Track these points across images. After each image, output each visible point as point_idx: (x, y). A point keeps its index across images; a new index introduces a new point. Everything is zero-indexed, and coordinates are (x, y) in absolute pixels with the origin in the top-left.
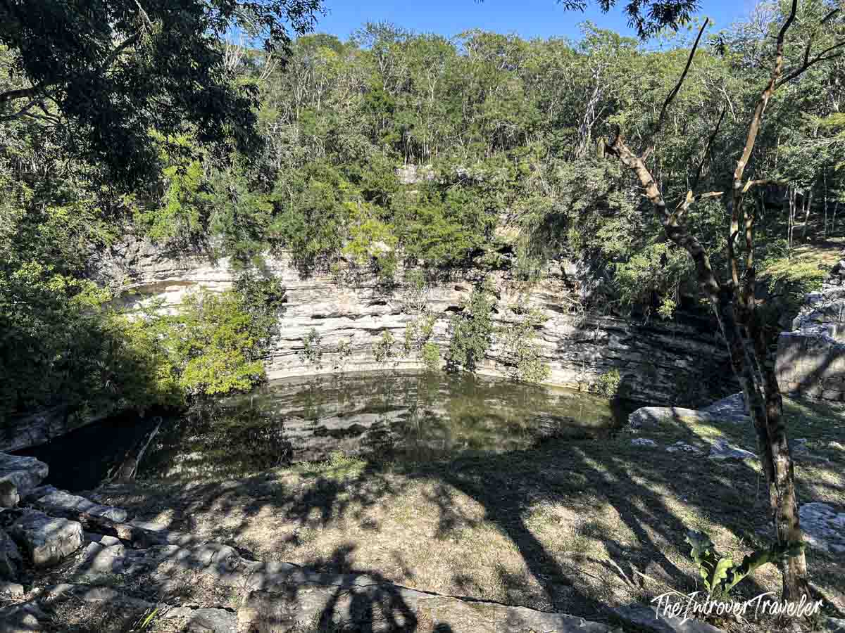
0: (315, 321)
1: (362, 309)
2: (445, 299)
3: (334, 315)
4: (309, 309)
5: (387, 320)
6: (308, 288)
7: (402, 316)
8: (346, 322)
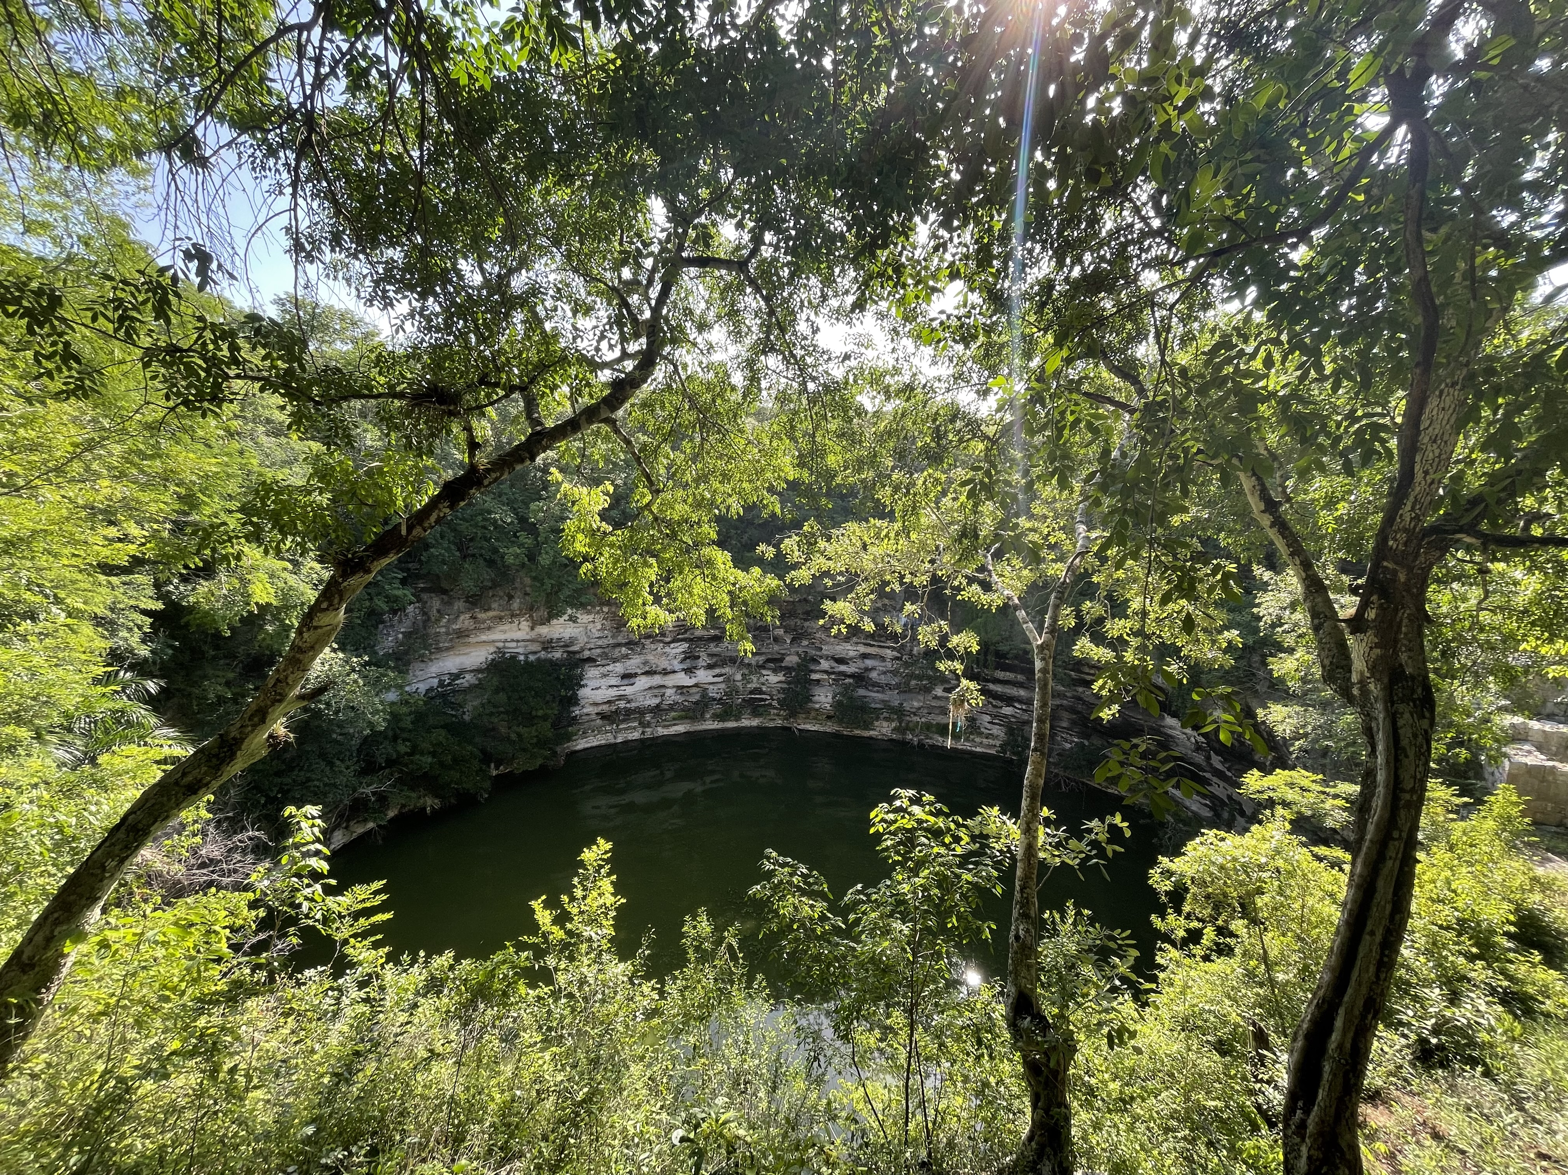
0: (626, 682)
1: (677, 666)
2: (764, 650)
3: (647, 673)
4: (619, 668)
5: (703, 676)
6: (619, 645)
7: (717, 671)
8: (657, 680)
